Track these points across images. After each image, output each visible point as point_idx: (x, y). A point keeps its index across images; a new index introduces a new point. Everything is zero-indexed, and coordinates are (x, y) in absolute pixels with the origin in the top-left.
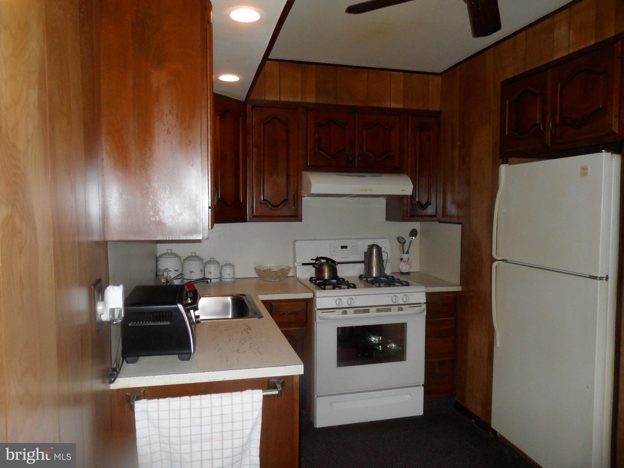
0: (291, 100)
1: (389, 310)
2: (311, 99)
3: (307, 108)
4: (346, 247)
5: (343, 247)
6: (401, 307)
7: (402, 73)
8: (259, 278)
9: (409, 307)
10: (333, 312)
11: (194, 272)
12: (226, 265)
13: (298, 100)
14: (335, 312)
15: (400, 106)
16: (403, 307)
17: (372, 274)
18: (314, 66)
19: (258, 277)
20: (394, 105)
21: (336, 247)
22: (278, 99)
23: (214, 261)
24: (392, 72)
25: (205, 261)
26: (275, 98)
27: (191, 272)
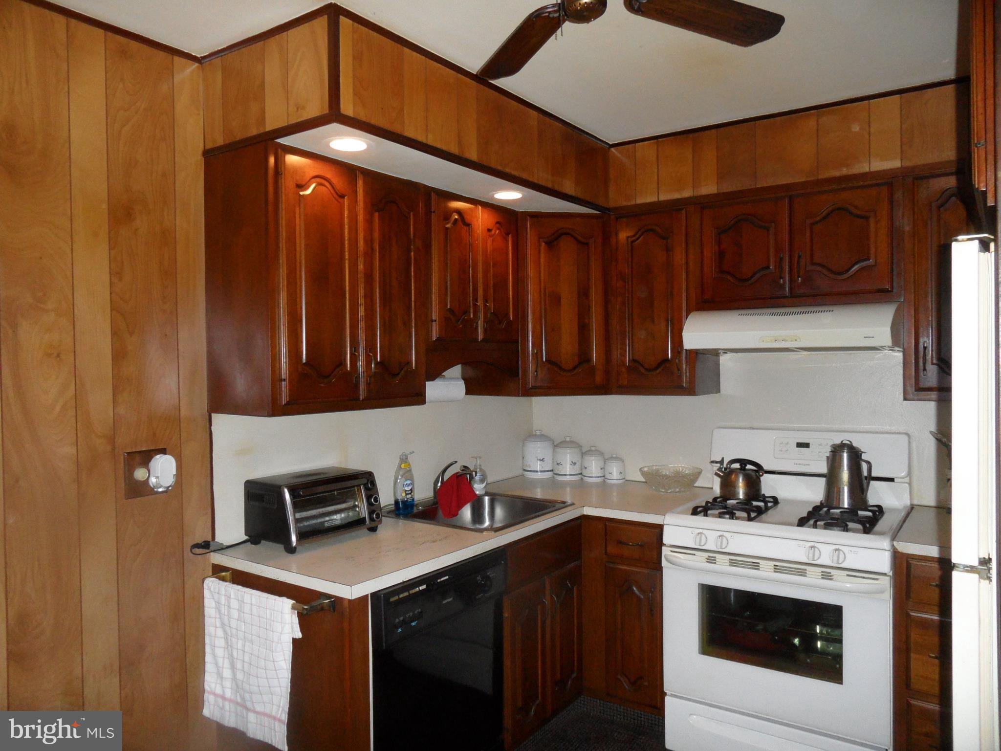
0: (676, 196)
1: (803, 573)
2: (709, 188)
3: (701, 204)
4: (807, 445)
5: (800, 445)
6: (830, 573)
7: (898, 96)
8: (646, 482)
9: (848, 575)
10: (692, 554)
11: (562, 465)
12: (612, 458)
13: (687, 193)
14: (695, 555)
15: (896, 164)
16: (833, 572)
17: (843, 504)
18: (714, 131)
19: (644, 480)
20: (878, 165)
21: (787, 444)
22: (656, 200)
23: (597, 451)
24: (871, 101)
25: (584, 450)
26: (651, 199)
27: (558, 464)
